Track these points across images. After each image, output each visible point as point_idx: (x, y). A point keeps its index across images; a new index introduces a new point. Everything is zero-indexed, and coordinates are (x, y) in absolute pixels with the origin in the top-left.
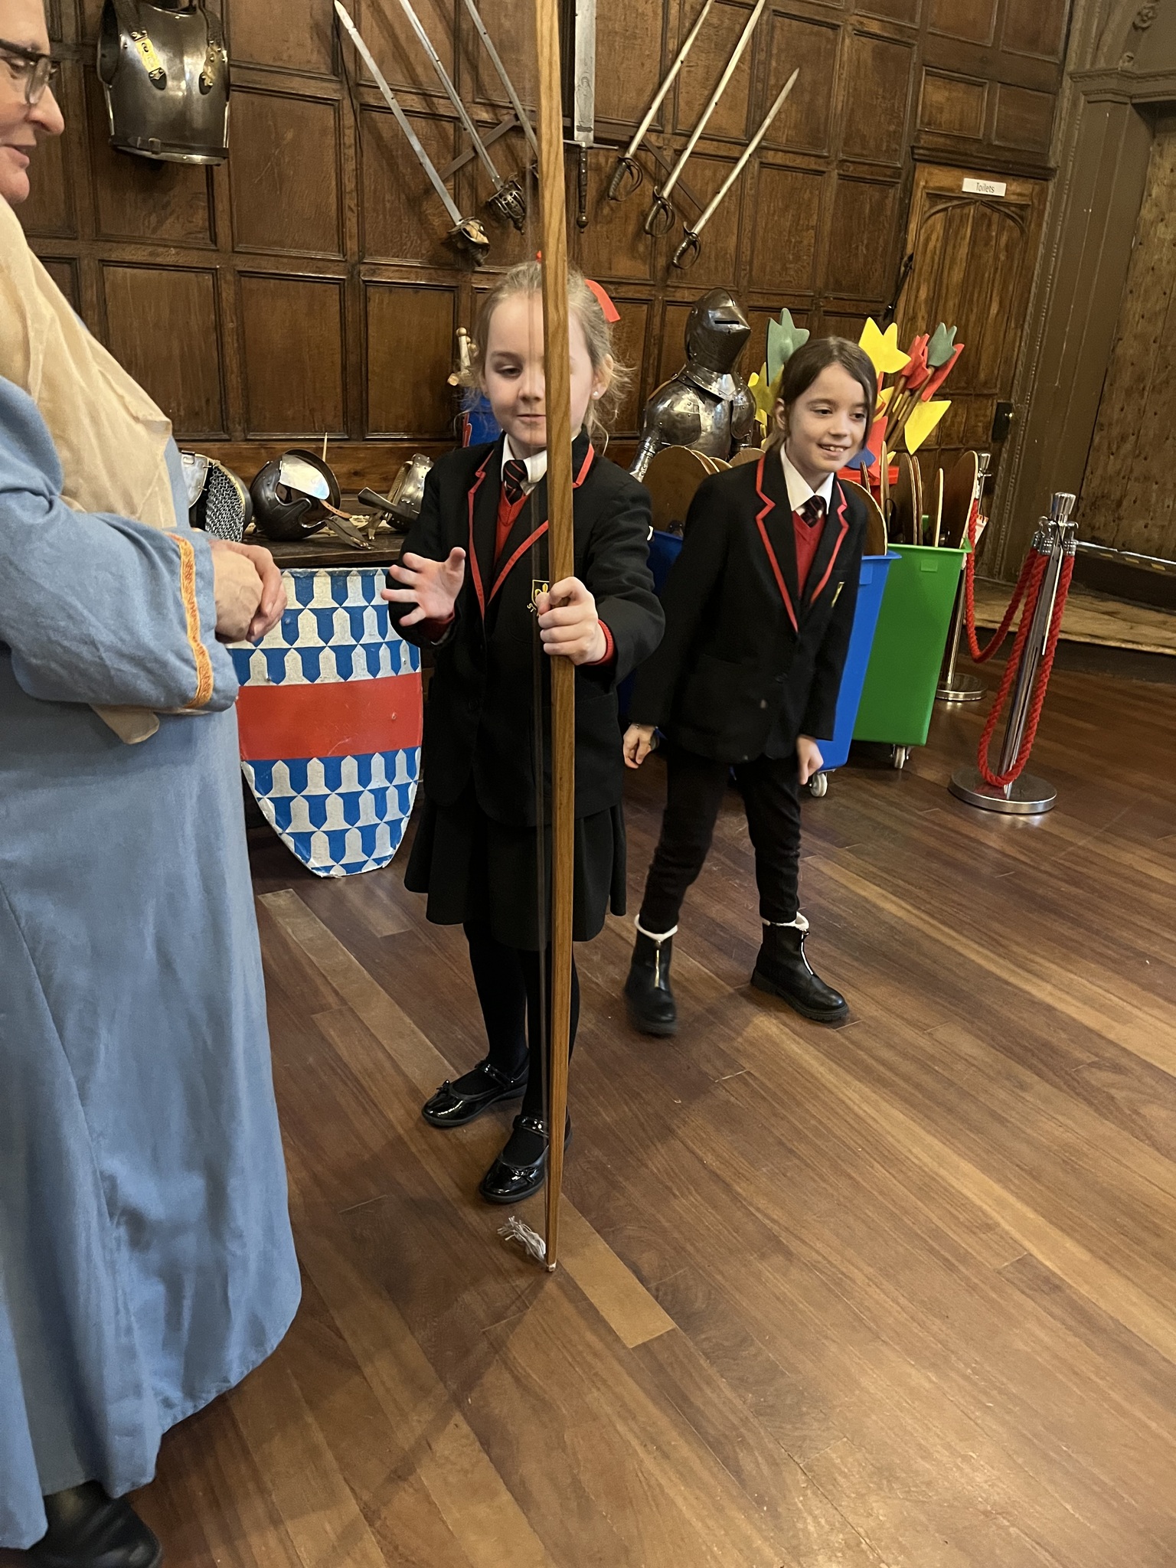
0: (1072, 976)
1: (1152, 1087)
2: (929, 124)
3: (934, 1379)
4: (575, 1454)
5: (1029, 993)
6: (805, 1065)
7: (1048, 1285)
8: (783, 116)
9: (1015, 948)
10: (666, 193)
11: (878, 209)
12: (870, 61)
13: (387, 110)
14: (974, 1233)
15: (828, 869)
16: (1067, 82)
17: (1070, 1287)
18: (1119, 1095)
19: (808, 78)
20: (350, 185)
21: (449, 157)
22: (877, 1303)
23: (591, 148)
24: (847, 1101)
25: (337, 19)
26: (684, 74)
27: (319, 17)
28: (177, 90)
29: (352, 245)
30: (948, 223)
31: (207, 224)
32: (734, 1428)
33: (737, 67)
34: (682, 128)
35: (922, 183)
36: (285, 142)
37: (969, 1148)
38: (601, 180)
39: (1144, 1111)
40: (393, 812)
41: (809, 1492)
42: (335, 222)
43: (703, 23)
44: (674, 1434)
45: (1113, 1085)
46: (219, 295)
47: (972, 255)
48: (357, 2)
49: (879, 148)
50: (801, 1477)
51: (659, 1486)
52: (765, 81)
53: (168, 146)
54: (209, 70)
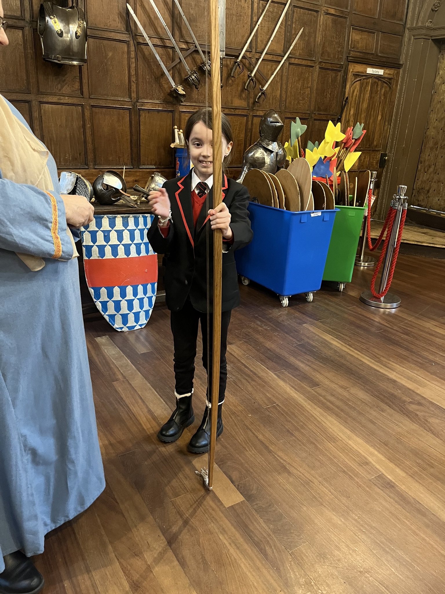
0: (404, 369)
1: (433, 411)
2: (354, 48)
3: (343, 520)
4: (203, 547)
5: (387, 376)
6: (300, 402)
7: (389, 486)
8: (298, 45)
9: (382, 358)
10: (253, 75)
11: (334, 80)
12: (331, 24)
13: (147, 45)
14: (361, 466)
15: (311, 329)
16: (407, 31)
17: (398, 486)
18: (420, 414)
19: (307, 31)
20: (133, 72)
21: (171, 62)
22: (322, 491)
23: (224, 58)
24: (314, 415)
25: (128, 11)
26: (259, 29)
27: (121, 10)
28: (67, 37)
29: (134, 95)
30: (361, 85)
31: (79, 87)
32: (265, 538)
33: (280, 27)
34: (259, 50)
35: (351, 70)
36: (108, 57)
37: (361, 433)
38: (228, 70)
39: (430, 420)
40: (146, 307)
41: (292, 563)
42: (127, 87)
43: (267, 11)
44: (242, 540)
45: (417, 410)
46: (84, 114)
47: (371, 97)
48: (135, 4)
49: (334, 57)
50: (289, 557)
51: (235, 559)
52: (290, 32)
53: (64, 58)
54: (79, 30)
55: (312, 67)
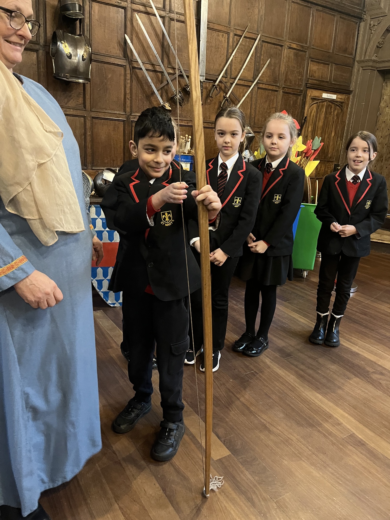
0: (365, 344)
2: (312, 76)
3: (321, 474)
5: (350, 349)
6: (275, 370)
7: (360, 444)
8: (265, 73)
9: (345, 334)
10: (228, 96)
11: (295, 102)
12: (293, 57)
13: (141, 69)
14: (334, 426)
15: (281, 308)
16: (356, 64)
17: (368, 444)
18: (383, 382)
19: (273, 61)
20: (128, 91)
21: (160, 84)
22: (301, 448)
23: (204, 82)
24: (288, 381)
25: (125, 40)
26: (234, 59)
27: (120, 39)
28: (75, 60)
29: (128, 110)
30: (318, 107)
31: (83, 102)
32: (251, 488)
33: (250, 58)
34: (232, 76)
35: (309, 95)
36: (108, 78)
37: (331, 398)
38: (207, 91)
41: (278, 510)
42: (123, 102)
43: (240, 44)
44: (230, 489)
45: (380, 379)
46: (86, 124)
47: (326, 118)
48: (132, 35)
49: (295, 84)
50: (275, 505)
51: (225, 506)
52: (259, 63)
53: (71, 77)
54: (85, 54)
55: (277, 91)
